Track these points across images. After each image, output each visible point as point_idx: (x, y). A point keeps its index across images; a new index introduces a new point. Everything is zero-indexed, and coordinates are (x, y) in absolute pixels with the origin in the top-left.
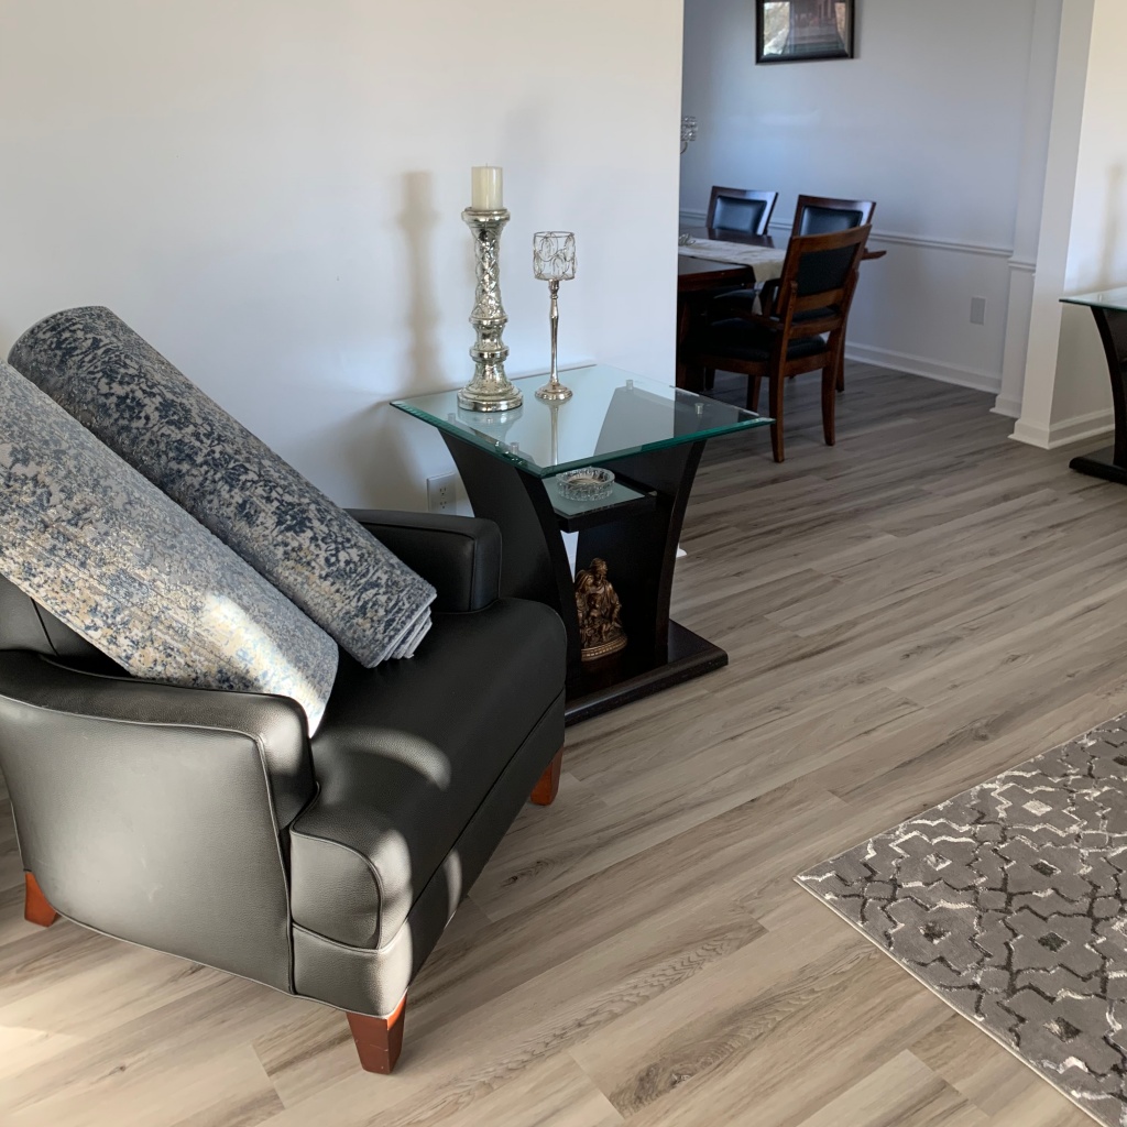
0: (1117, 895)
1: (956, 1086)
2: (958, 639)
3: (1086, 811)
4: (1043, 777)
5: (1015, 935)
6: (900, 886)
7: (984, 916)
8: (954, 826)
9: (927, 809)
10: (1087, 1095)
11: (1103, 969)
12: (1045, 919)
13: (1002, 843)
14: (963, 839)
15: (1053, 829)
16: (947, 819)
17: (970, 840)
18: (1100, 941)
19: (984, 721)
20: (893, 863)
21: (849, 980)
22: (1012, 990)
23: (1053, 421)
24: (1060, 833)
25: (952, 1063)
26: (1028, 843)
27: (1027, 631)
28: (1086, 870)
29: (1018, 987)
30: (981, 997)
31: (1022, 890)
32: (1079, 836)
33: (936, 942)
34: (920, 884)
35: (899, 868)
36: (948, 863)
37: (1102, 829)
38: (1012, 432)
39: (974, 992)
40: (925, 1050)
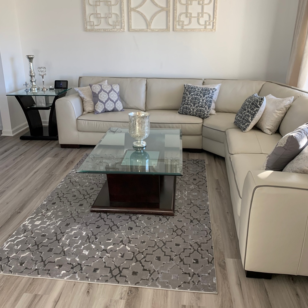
0: (61, 233)
1: (39, 294)
2: (4, 191)
3: (49, 218)
4: (37, 215)
5: (42, 253)
6: (10, 257)
7: (33, 253)
8: (19, 236)
9: (11, 236)
10: (68, 277)
11: (63, 249)
12: (47, 246)
13: (32, 234)
14: (23, 238)
15: (43, 226)
16: (16, 236)
18: (61, 244)
19: (18, 209)
20: (6, 253)
21: (4, 287)
22: (45, 265)
24: (45, 226)
25: (36, 289)
26: (38, 231)
27: (22, 183)
28: (53, 231)
29: (46, 264)
30: (38, 271)
31: (40, 242)
32: (49, 224)
33: (23, 265)
34: (15, 254)
35: (8, 254)
36: (20, 246)
37: (54, 221)
39: (37, 271)
40: (29, 291)
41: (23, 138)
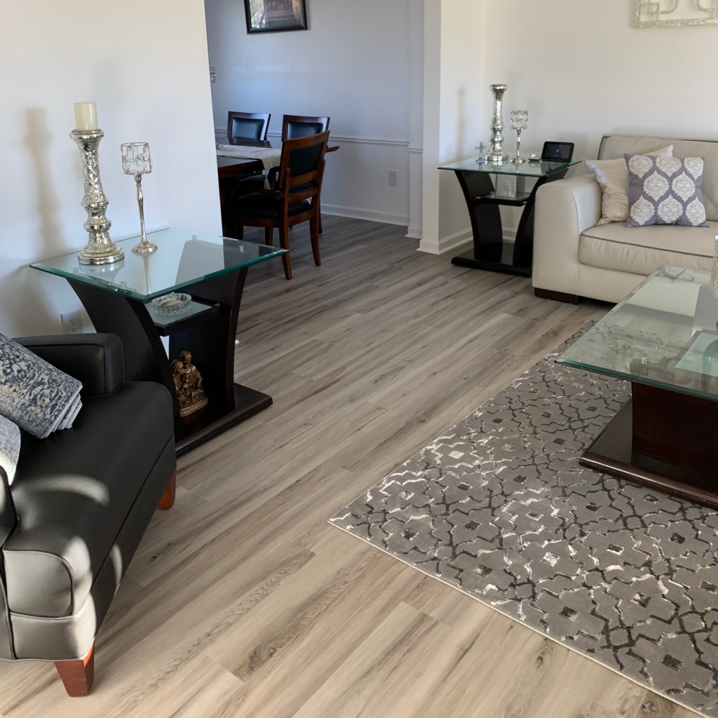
0: (503, 493)
1: (431, 615)
2: (403, 367)
3: (482, 451)
4: (457, 438)
5: (453, 526)
6: (388, 513)
7: (435, 519)
8: (414, 473)
9: (398, 467)
10: (499, 603)
11: (500, 535)
12: (467, 514)
13: (440, 477)
14: (420, 480)
15: (466, 464)
16: (409, 470)
17: (423, 479)
18: (497, 519)
19: (423, 412)
20: (383, 501)
21: (366, 571)
22: (454, 556)
23: (440, 238)
24: (470, 466)
25: (427, 603)
26: (454, 475)
27: (439, 358)
28: (485, 483)
29: (457, 554)
30: (438, 564)
31: (454, 501)
32: (480, 466)
33: (411, 539)
34: (398, 509)
35: (386, 503)
36: (413, 494)
37: (491, 460)
38: (419, 247)
39: (435, 562)
40: (412, 600)
41: (458, 262)
